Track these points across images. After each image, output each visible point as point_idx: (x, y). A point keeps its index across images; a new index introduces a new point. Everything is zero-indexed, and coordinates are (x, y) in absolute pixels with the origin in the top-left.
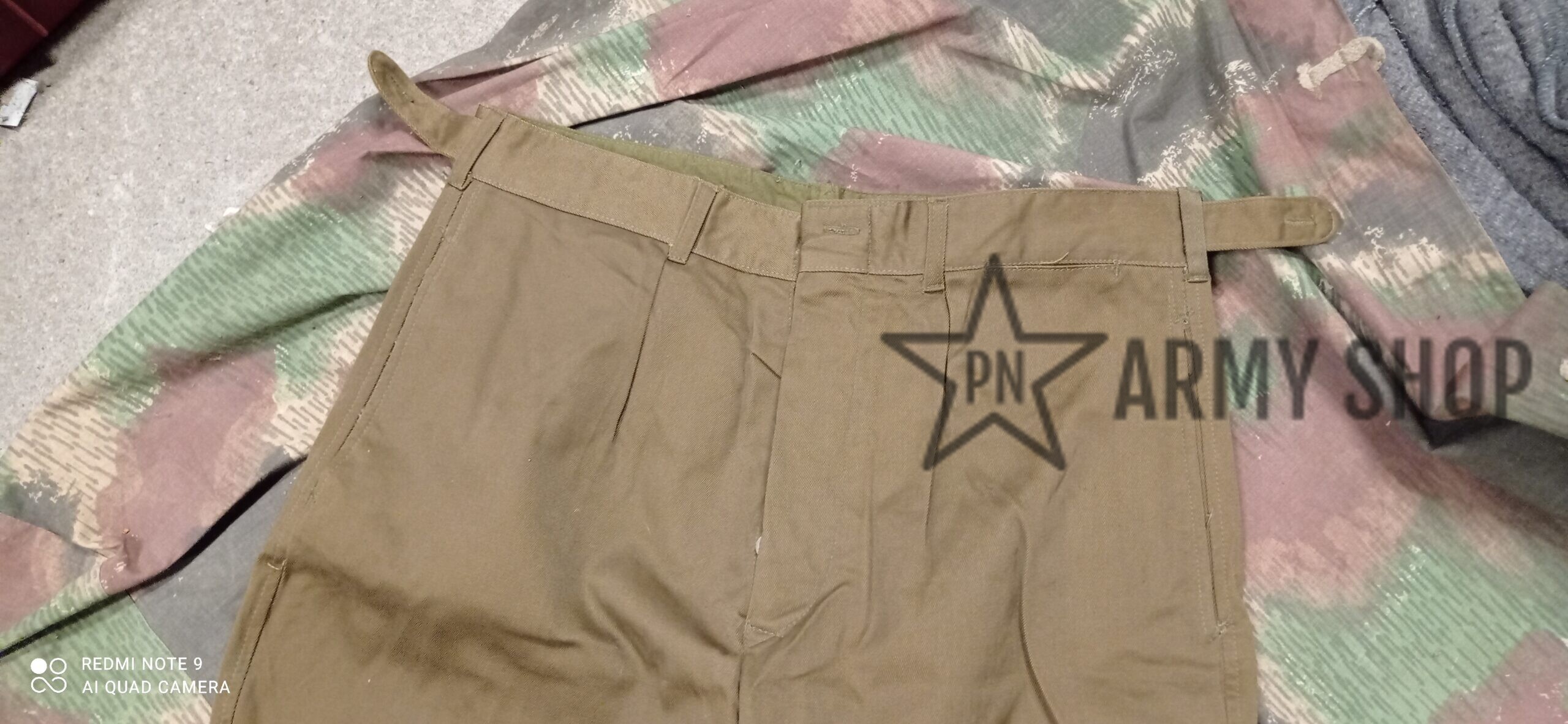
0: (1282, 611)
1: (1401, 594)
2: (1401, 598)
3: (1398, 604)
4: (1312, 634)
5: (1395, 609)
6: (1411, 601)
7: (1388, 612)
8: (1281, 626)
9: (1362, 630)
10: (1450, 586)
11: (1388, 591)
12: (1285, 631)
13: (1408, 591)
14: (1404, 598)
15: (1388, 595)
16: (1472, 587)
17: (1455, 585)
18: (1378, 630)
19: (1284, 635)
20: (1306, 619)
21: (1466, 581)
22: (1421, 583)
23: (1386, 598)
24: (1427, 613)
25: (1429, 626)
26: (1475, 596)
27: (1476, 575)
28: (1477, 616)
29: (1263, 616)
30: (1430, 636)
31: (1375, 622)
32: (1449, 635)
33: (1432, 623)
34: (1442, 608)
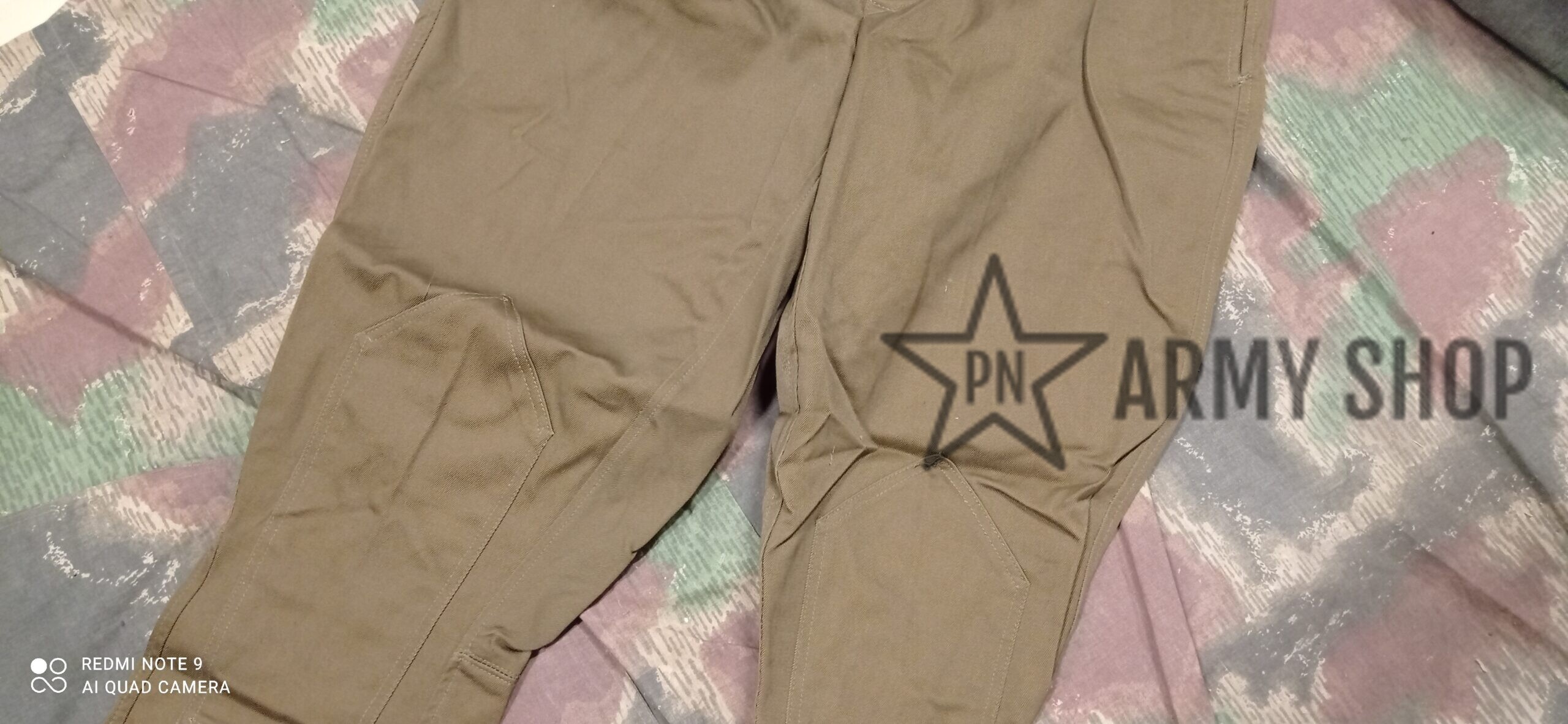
0: (1290, 87)
1: (1386, 92)
2: (1385, 95)
3: (1382, 98)
4: (1310, 106)
5: (1381, 102)
6: (1393, 99)
7: (1373, 102)
8: (1287, 97)
9: (1350, 112)
10: (1425, 93)
11: (1375, 87)
12: (1289, 100)
13: (1392, 92)
14: (1388, 95)
15: (1375, 90)
16: (1443, 99)
17: (1430, 94)
18: (1363, 114)
19: (1288, 103)
20: (1307, 95)
21: (1439, 93)
22: (1404, 89)
23: (1373, 93)
24: (1404, 109)
25: (1404, 119)
26: (1443, 104)
27: (1448, 90)
28: (1442, 118)
29: (1274, 87)
30: (1403, 125)
31: (1360, 106)
32: (1417, 127)
33: (1407, 117)
34: (1416, 108)
